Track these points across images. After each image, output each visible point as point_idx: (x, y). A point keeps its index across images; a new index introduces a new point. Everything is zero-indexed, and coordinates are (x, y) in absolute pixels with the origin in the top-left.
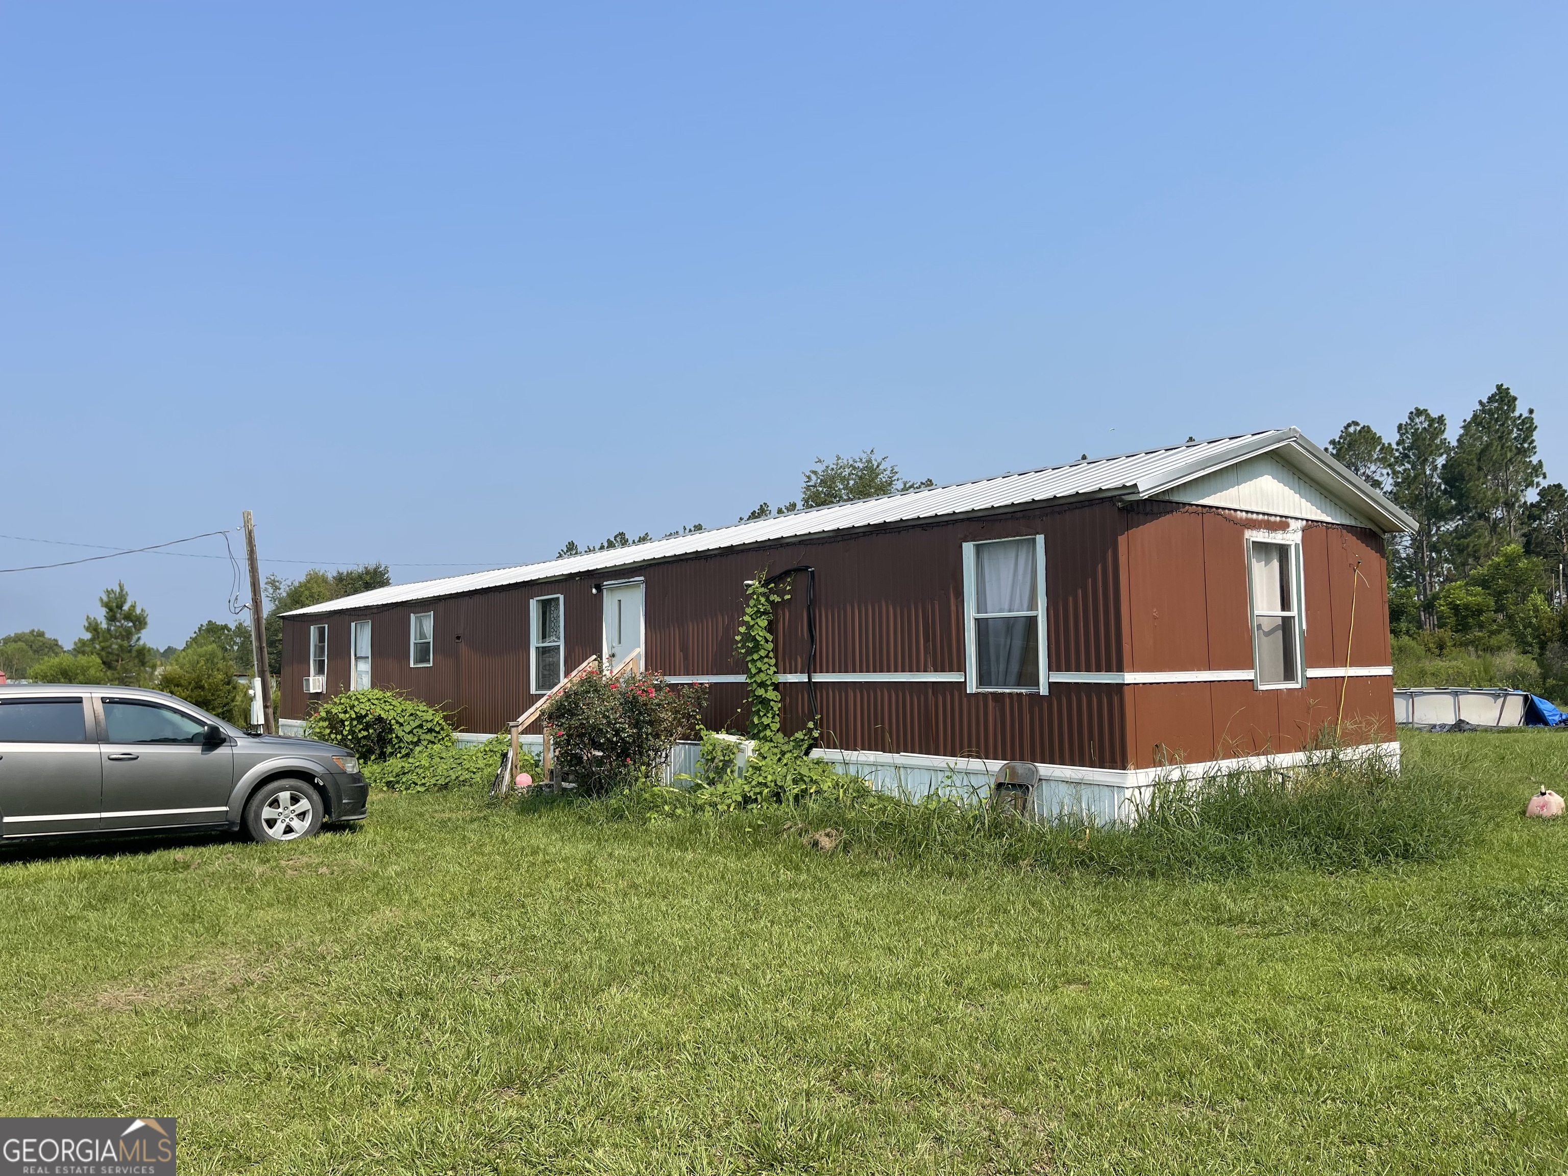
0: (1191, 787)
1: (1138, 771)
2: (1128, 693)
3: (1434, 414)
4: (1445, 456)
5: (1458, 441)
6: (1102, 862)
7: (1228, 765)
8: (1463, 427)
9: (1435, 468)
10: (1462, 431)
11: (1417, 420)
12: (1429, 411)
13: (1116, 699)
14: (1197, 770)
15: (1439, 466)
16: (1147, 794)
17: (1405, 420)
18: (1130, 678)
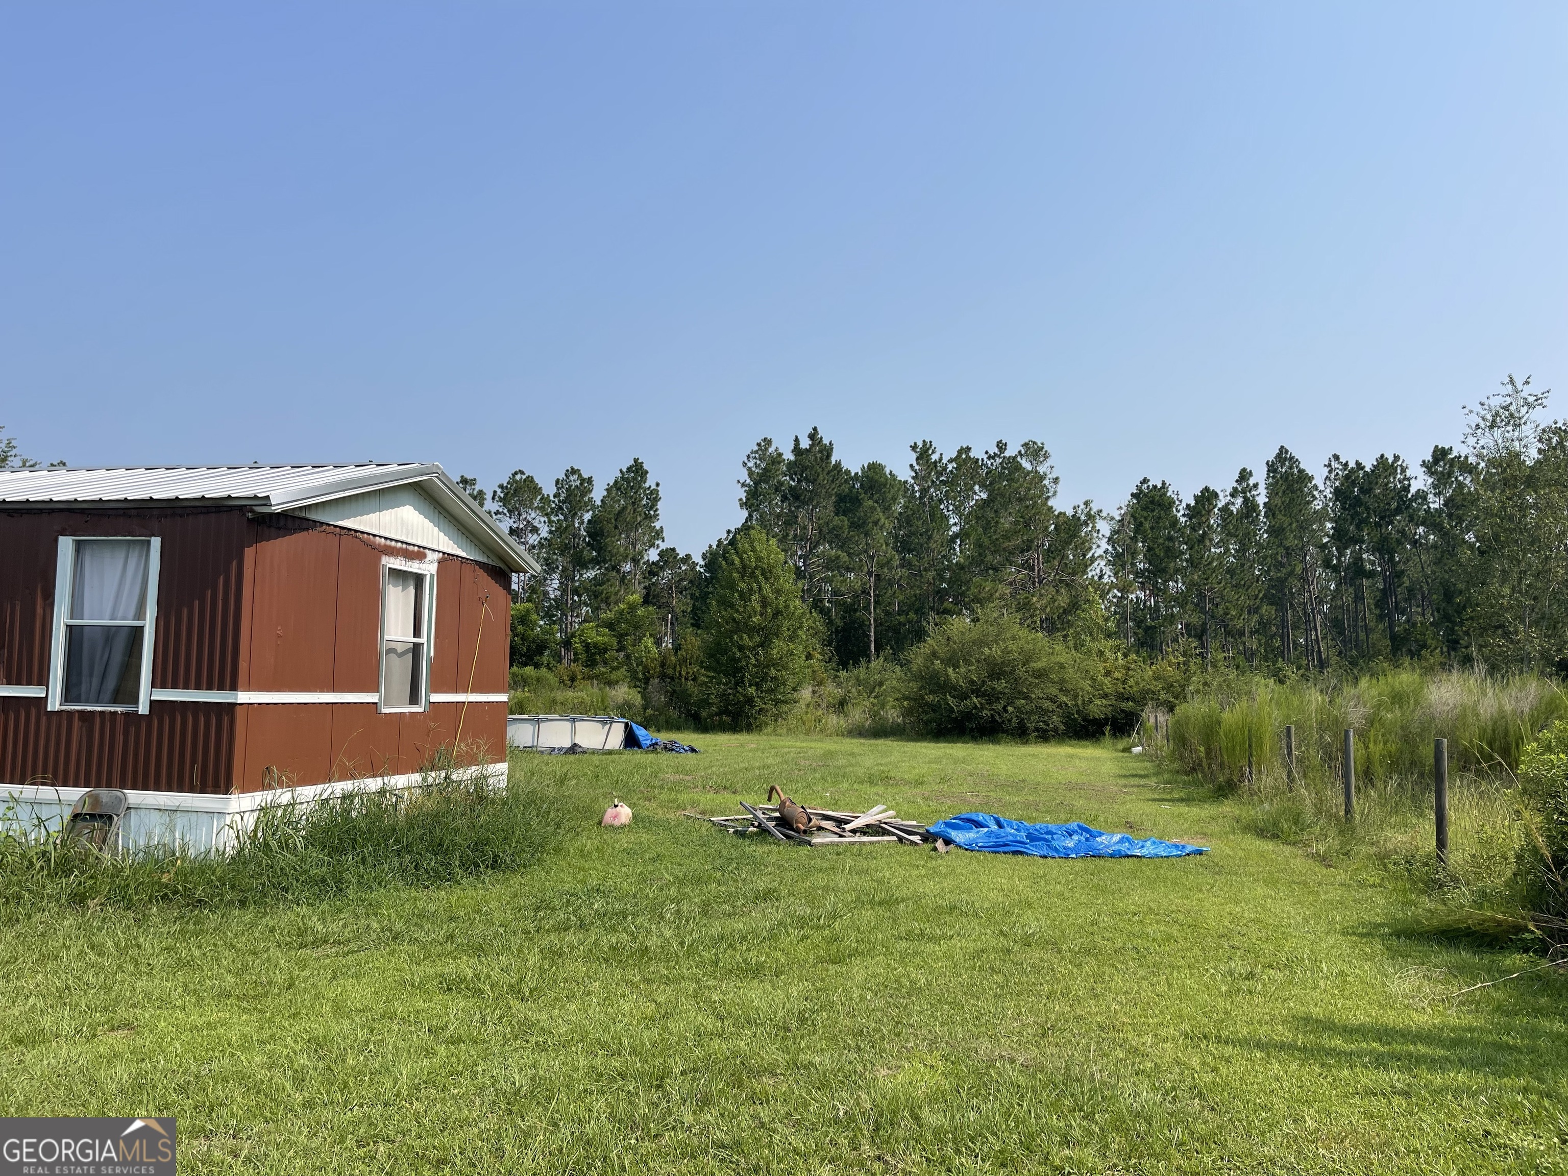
0: (300, 809)
1: (241, 795)
2: (240, 713)
3: (585, 476)
4: (591, 513)
5: (602, 501)
6: (188, 894)
7: (340, 787)
8: (606, 489)
9: (582, 523)
10: (605, 493)
11: (571, 478)
12: (581, 472)
13: (226, 719)
14: (308, 793)
15: (586, 520)
16: (250, 821)
17: (562, 476)
18: (243, 697)
